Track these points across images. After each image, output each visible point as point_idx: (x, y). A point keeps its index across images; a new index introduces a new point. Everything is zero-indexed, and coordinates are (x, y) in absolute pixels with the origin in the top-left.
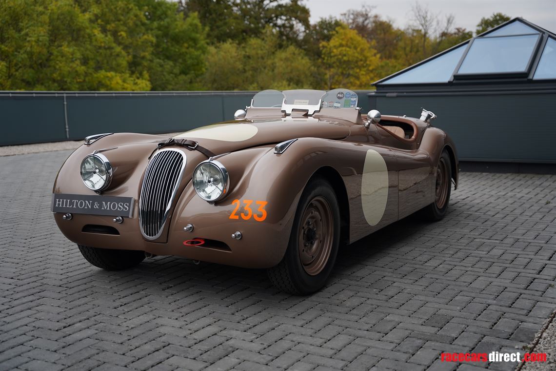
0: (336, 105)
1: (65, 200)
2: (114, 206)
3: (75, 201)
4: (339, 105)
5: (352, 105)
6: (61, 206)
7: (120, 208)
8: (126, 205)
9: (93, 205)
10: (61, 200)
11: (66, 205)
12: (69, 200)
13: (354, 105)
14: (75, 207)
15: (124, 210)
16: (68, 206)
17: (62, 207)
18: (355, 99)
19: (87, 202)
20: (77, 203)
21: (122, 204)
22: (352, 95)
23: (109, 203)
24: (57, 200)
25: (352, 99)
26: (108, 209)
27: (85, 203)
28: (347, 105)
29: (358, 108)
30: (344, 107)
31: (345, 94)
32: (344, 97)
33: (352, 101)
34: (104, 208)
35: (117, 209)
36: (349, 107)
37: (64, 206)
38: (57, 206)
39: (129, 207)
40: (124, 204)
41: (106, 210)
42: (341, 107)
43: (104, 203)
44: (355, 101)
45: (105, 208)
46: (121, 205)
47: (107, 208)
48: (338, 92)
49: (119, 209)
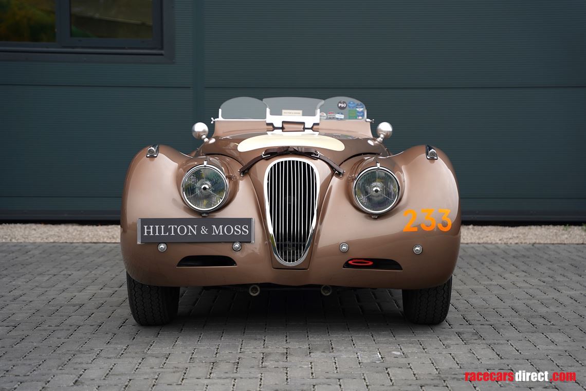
0: (338, 116)
1: (157, 227)
2: (229, 230)
3: (173, 227)
4: (342, 117)
5: (359, 116)
6: (152, 234)
7: (238, 232)
8: (245, 228)
9: (199, 230)
10: (151, 227)
11: (160, 232)
12: (163, 227)
13: (363, 116)
14: (173, 234)
15: (243, 233)
16: (163, 234)
17: (154, 236)
18: (361, 109)
19: (190, 227)
20: (175, 230)
21: (240, 226)
22: (358, 105)
23: (221, 226)
24: (146, 227)
25: (358, 109)
26: (221, 234)
27: (188, 228)
28: (353, 116)
29: (368, 120)
30: (349, 119)
31: (347, 103)
32: (347, 108)
33: (358, 112)
34: (215, 232)
35: (234, 233)
36: (356, 119)
37: (157, 234)
38: (146, 234)
39: (250, 229)
40: (241, 227)
41: (218, 235)
42: (345, 118)
43: (214, 226)
44: (363, 112)
45: (217, 233)
46: (238, 228)
47: (219, 232)
48: (339, 101)
49: (235, 233)
